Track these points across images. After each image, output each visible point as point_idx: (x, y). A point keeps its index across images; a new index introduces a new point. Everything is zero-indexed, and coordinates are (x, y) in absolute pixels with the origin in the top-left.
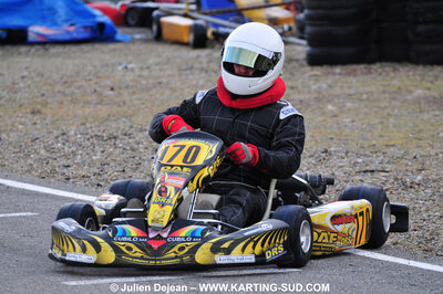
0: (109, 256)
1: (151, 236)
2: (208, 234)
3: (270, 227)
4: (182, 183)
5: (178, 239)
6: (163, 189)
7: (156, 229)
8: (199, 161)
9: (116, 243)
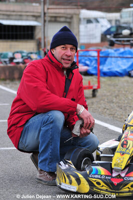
5: (131, 179)
6: (125, 143)
9: (90, 179)
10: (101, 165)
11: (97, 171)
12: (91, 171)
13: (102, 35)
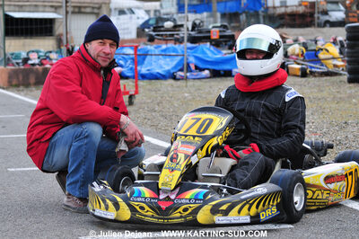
0: (126, 214)
1: (162, 197)
2: (210, 196)
3: (265, 191)
4: (192, 151)
5: (183, 201)
6: (175, 156)
7: (165, 192)
8: (210, 132)
9: (132, 203)
10: (146, 185)
11: (140, 193)
12: (132, 193)
13: (138, 28)
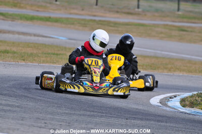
0: (82, 90)
1: (94, 85)
2: (111, 86)
7: (96, 83)
